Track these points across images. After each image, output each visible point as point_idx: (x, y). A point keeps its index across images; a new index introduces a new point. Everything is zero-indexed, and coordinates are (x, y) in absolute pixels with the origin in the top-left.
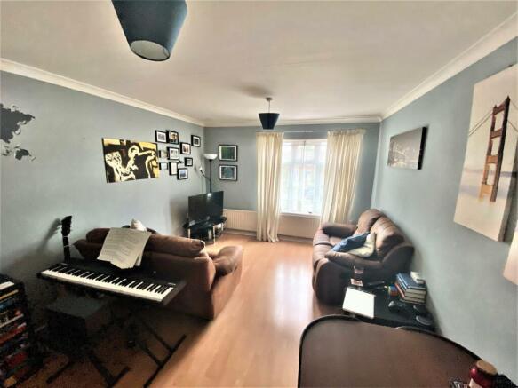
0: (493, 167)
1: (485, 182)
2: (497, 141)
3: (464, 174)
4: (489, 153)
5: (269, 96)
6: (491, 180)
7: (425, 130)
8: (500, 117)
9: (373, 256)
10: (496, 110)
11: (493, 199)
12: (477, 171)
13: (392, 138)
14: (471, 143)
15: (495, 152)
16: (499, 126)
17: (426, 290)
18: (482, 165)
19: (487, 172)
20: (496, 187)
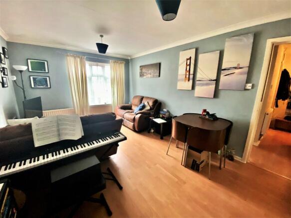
0: (188, 73)
1: (186, 77)
2: (188, 67)
3: (179, 76)
4: (186, 70)
5: (102, 34)
6: (187, 76)
7: (160, 64)
8: (189, 61)
9: (151, 109)
10: (187, 59)
11: (189, 81)
12: (183, 75)
13: (140, 67)
14: (180, 68)
15: (188, 69)
16: (188, 63)
17: (169, 112)
18: (185, 73)
19: (186, 75)
20: (189, 78)
